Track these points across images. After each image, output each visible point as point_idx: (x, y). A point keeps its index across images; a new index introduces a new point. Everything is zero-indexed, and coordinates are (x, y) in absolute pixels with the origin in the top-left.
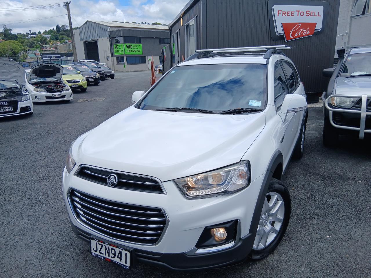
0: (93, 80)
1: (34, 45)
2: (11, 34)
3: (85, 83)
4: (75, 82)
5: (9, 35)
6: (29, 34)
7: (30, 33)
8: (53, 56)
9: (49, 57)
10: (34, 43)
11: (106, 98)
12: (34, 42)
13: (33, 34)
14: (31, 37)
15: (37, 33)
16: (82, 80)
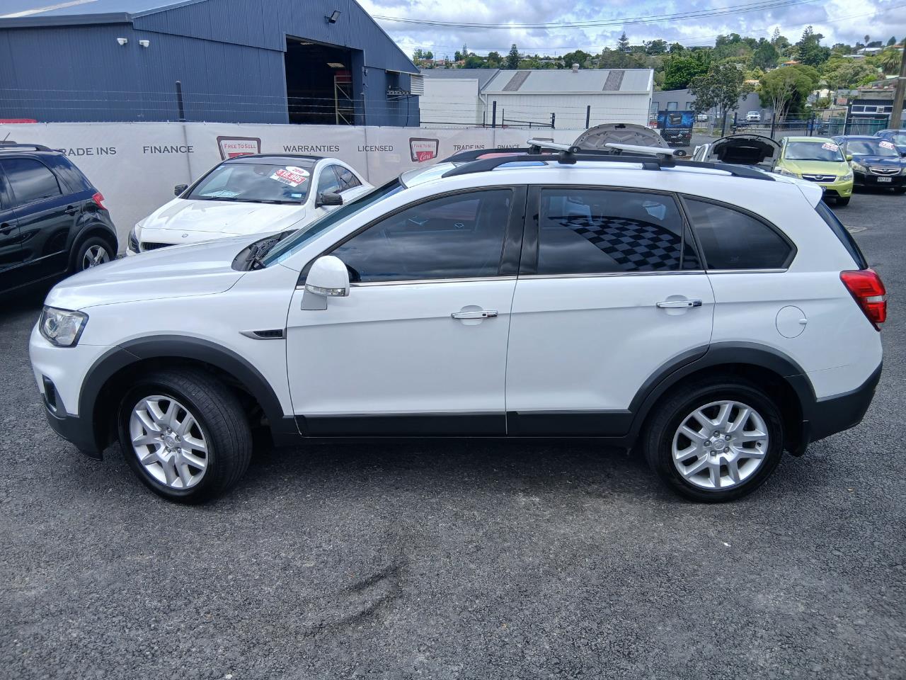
0: (890, 180)
1: (861, 75)
2: (817, 47)
3: (847, 186)
4: (822, 181)
5: (811, 51)
6: (863, 46)
7: (866, 44)
8: (878, 107)
9: (868, 109)
10: (864, 70)
11: (869, 229)
12: (865, 66)
13: (872, 45)
14: (863, 54)
15: (885, 44)
16: (842, 178)
